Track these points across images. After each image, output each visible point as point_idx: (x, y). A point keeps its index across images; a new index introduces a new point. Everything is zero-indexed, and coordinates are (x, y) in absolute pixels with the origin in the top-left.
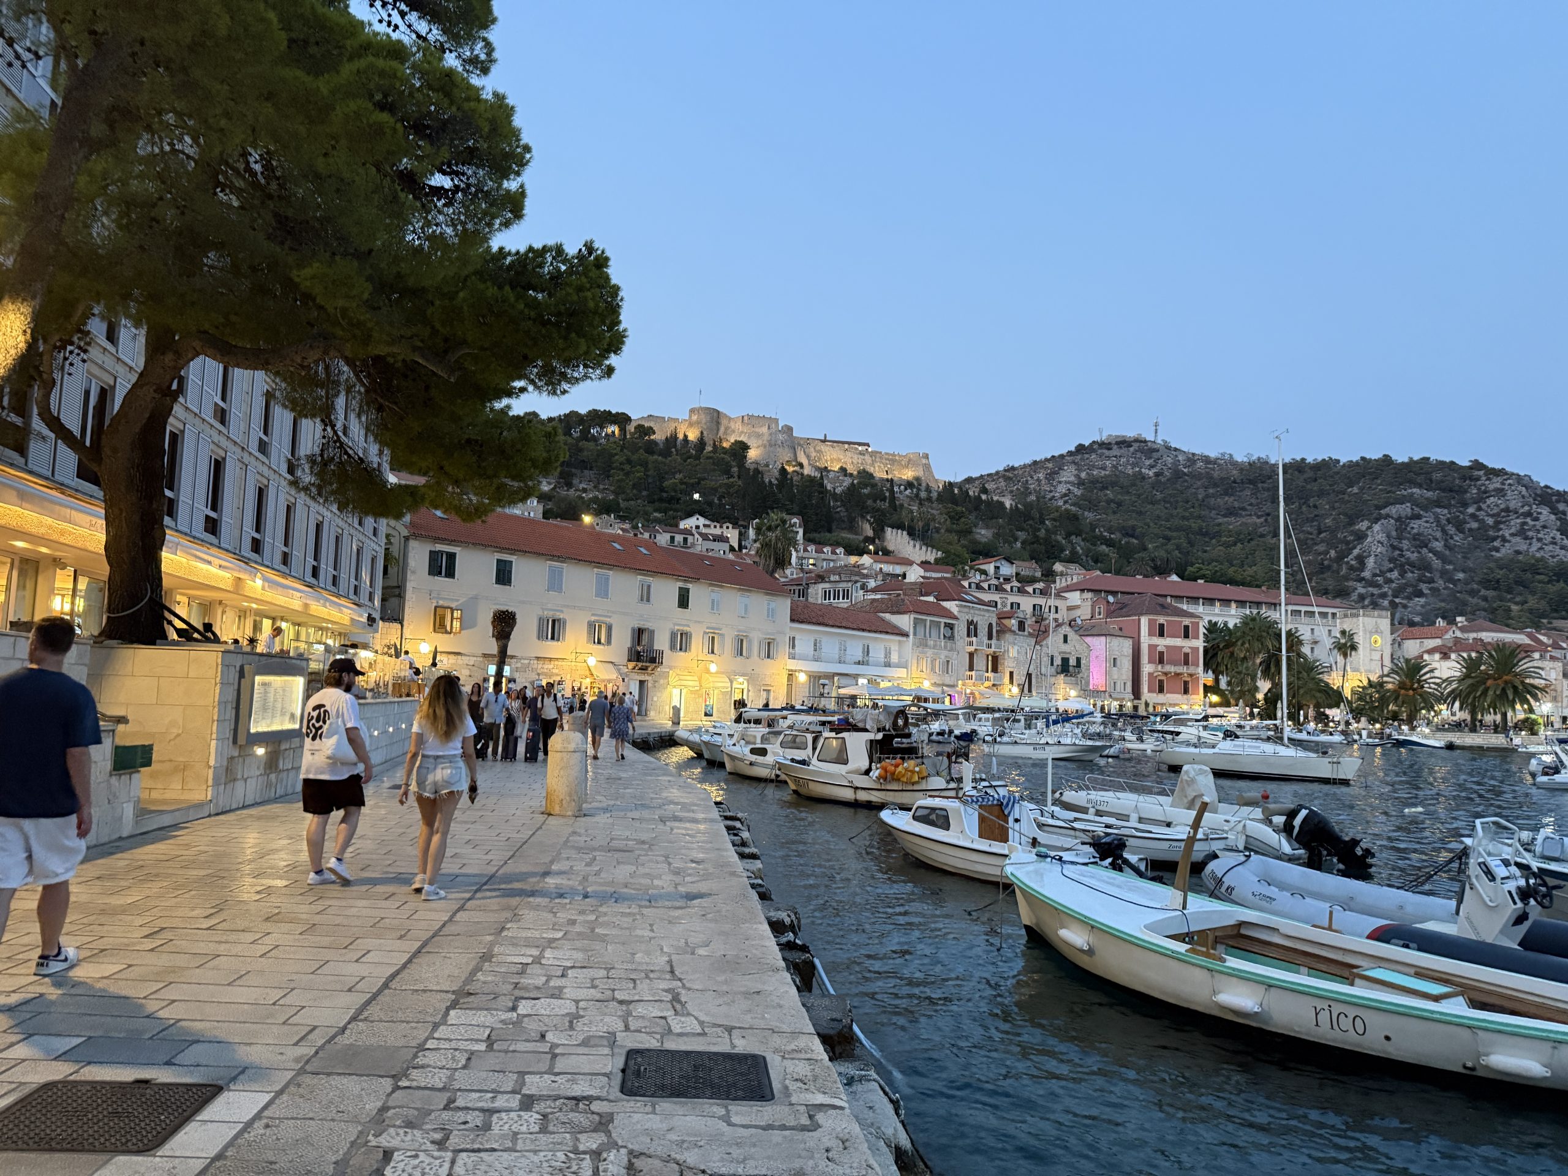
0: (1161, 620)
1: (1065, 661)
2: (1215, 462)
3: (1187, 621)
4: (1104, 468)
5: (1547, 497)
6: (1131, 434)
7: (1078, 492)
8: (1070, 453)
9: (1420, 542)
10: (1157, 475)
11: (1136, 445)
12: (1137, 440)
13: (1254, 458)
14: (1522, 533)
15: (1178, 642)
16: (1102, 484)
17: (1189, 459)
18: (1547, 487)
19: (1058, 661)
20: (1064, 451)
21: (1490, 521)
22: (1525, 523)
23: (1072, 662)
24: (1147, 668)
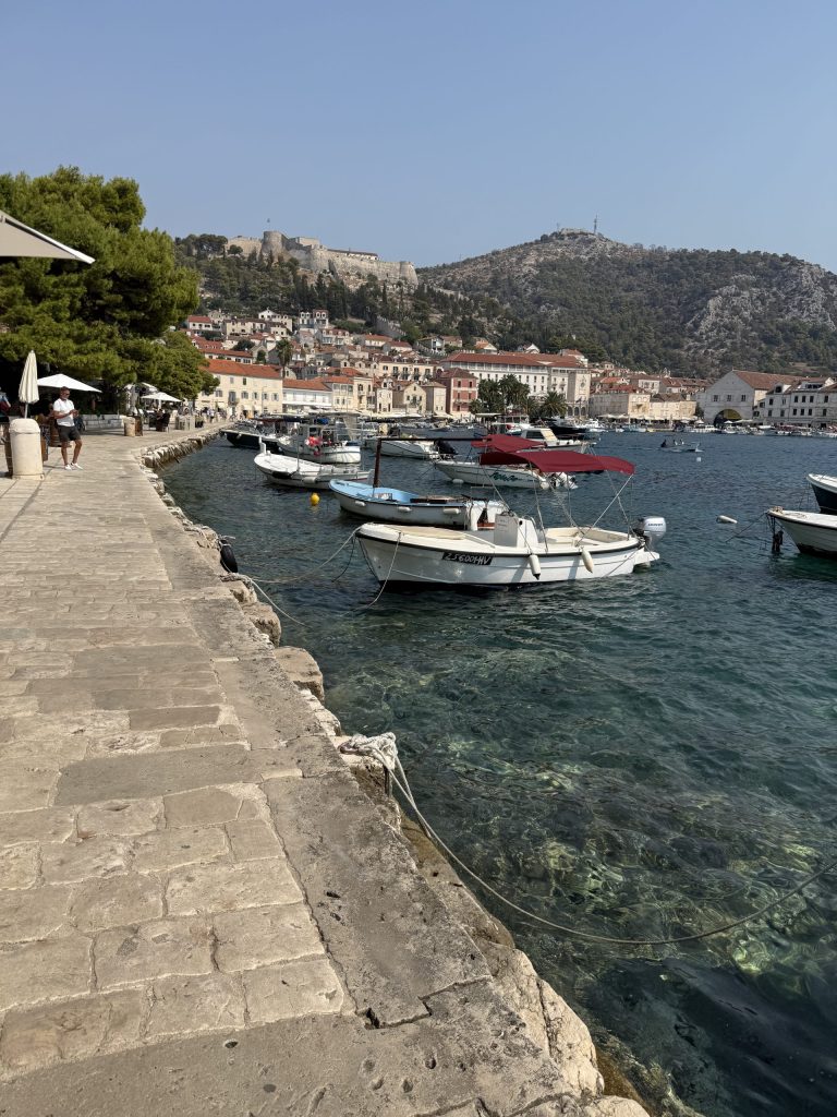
0: (459, 380)
1: (415, 398)
2: (630, 250)
3: (471, 380)
4: (556, 254)
5: (828, 280)
6: (577, 228)
7: (536, 272)
8: (537, 242)
9: (736, 311)
10: (590, 259)
11: (580, 237)
12: (582, 233)
13: (657, 247)
14: (800, 307)
15: (466, 389)
16: (553, 266)
17: (613, 248)
18: (829, 273)
19: (411, 398)
20: (533, 240)
21: (783, 296)
22: (802, 300)
23: (418, 398)
24: (452, 401)
